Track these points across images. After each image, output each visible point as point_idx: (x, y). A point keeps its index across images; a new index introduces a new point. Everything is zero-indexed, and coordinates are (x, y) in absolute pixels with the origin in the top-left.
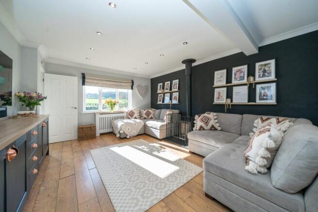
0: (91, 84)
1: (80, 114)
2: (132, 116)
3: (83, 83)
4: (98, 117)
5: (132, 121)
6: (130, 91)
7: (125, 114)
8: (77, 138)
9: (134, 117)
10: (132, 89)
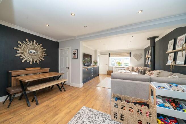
0: (112, 56)
1: (109, 67)
2: (128, 69)
3: (110, 57)
4: (114, 68)
5: (128, 71)
6: (129, 58)
7: (125, 68)
8: (107, 74)
9: (129, 70)
10: (130, 56)
